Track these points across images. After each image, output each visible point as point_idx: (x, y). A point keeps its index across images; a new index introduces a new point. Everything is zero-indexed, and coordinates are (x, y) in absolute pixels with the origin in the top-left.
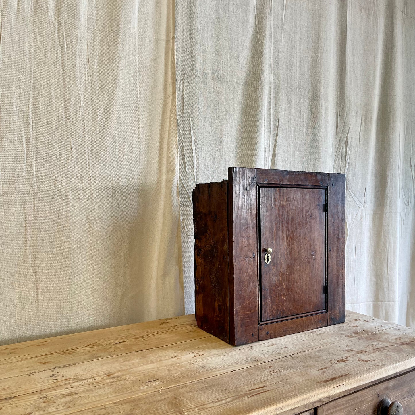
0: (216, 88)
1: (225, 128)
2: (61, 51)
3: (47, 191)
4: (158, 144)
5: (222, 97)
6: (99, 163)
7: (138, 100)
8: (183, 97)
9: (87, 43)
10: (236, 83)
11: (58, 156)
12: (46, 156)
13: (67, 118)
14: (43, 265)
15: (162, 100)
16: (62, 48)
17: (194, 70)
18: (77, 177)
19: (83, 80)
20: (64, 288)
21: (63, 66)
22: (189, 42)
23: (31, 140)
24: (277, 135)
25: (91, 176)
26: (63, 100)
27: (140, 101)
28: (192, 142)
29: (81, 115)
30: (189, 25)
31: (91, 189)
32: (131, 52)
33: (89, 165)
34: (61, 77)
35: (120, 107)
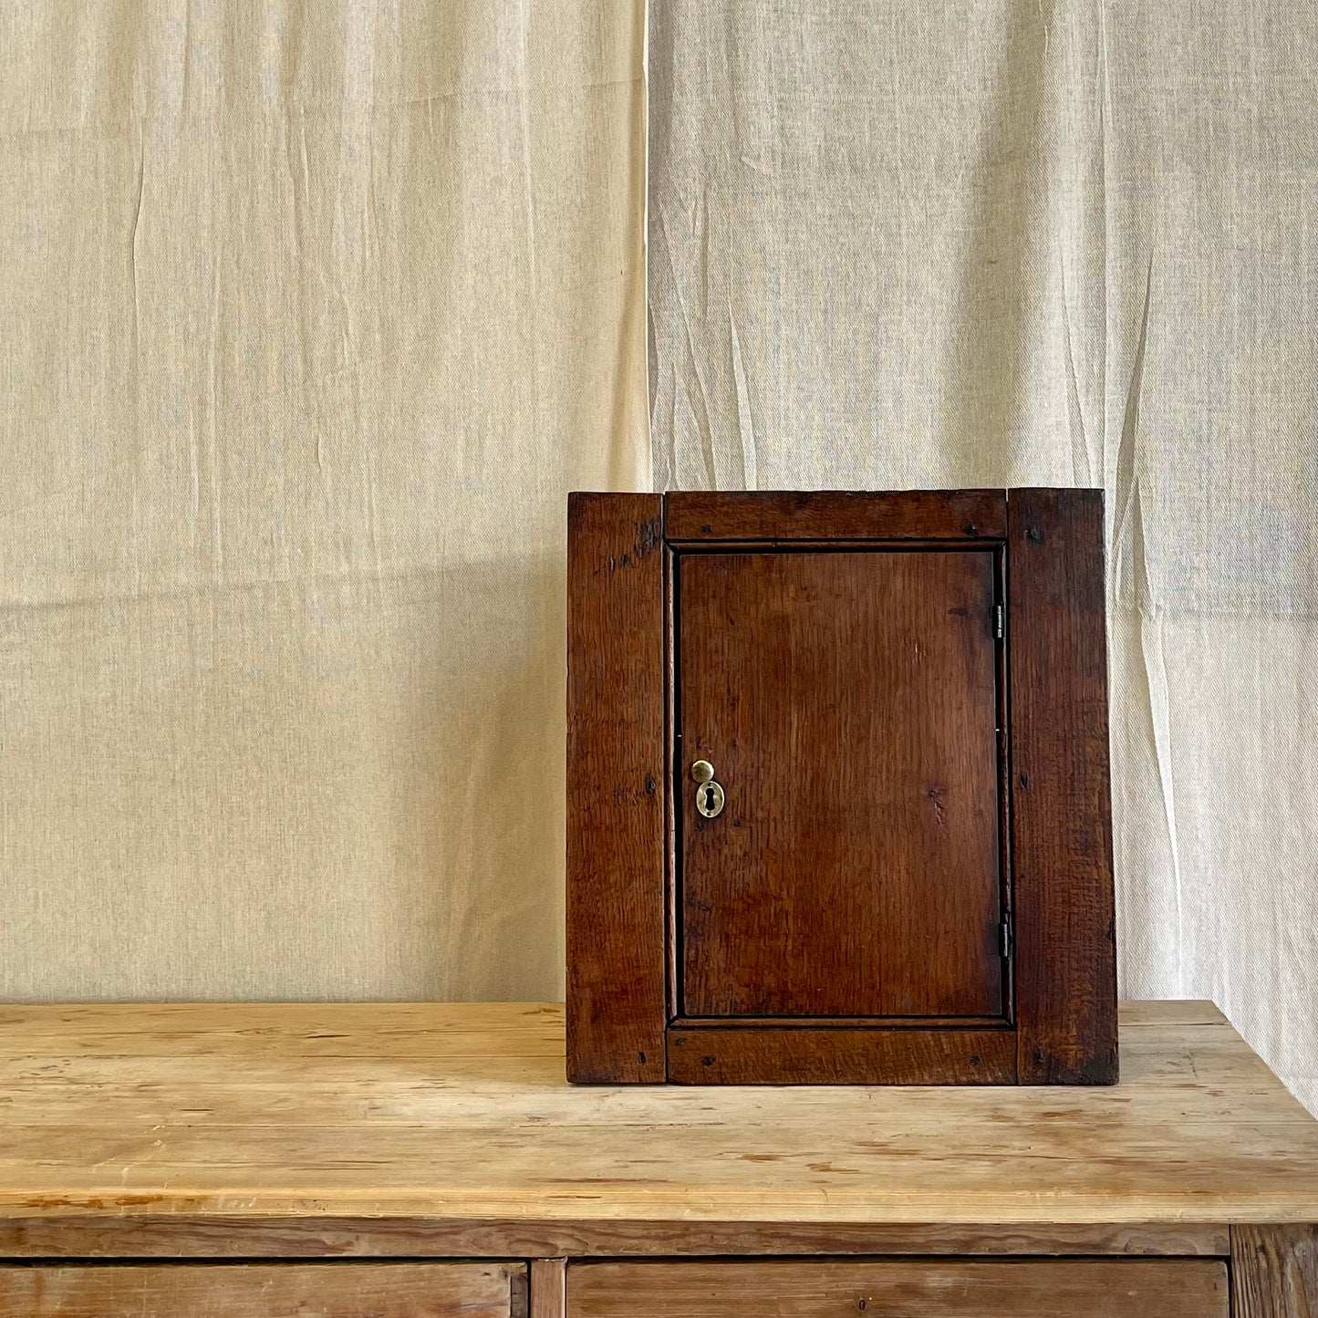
0: (845, 200)
1: (888, 337)
2: (296, 192)
3: (250, 588)
4: (606, 422)
5: (873, 229)
6: (402, 498)
7: (533, 291)
8: (704, 254)
9: (372, 150)
10: (939, 168)
11: (281, 487)
12: (248, 491)
13: (308, 375)
14: (234, 800)
15: (622, 279)
16: (297, 181)
17: (744, 159)
18: (337, 545)
19: (358, 260)
20: (289, 871)
21: (299, 230)
22: (726, 67)
23: (211, 449)
24: (1143, 335)
25: (375, 538)
26: (296, 326)
27: (538, 293)
28: (741, 404)
29: (347, 362)
30: (725, 11)
31: (375, 580)
32: (505, 150)
33: (370, 507)
34: (293, 262)
35: (469, 321)
